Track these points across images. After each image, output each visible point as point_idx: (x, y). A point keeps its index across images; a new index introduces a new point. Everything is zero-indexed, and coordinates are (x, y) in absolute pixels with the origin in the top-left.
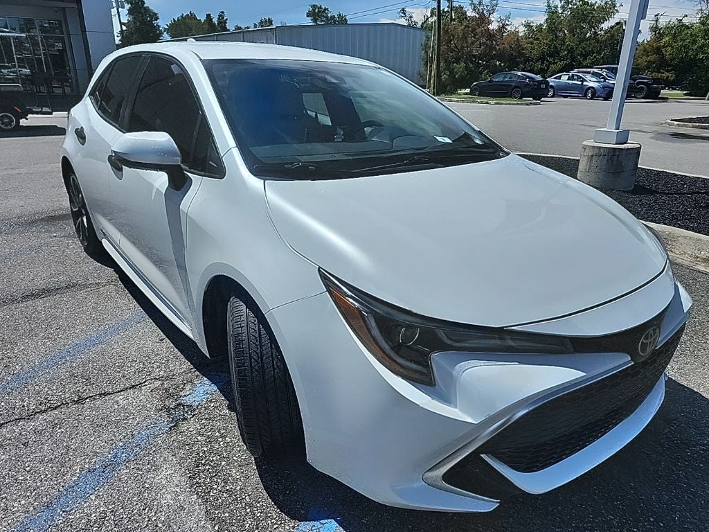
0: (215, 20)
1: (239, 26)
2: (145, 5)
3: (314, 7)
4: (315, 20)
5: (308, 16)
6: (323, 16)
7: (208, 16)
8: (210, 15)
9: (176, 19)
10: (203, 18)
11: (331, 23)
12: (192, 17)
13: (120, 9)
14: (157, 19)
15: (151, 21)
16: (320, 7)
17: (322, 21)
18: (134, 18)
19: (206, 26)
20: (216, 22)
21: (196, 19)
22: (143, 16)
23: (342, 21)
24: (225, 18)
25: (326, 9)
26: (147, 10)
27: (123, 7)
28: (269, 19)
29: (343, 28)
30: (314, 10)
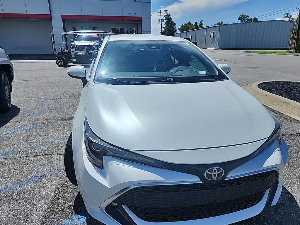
0: (198, 24)
1: (208, 26)
2: (172, 20)
3: (242, 15)
4: (242, 21)
5: (238, 20)
6: (246, 19)
7: (196, 23)
8: (196, 22)
9: (183, 25)
10: (193, 24)
11: (250, 22)
12: (190, 23)
13: (162, 22)
14: (175, 25)
15: (173, 26)
16: (245, 15)
17: (245, 21)
18: (167, 25)
19: (194, 27)
20: (199, 25)
21: (191, 24)
22: (170, 24)
23: (255, 20)
24: (202, 23)
25: (247, 16)
26: (172, 22)
27: (163, 21)
28: (221, 22)
29: (255, 23)
30: (242, 17)
